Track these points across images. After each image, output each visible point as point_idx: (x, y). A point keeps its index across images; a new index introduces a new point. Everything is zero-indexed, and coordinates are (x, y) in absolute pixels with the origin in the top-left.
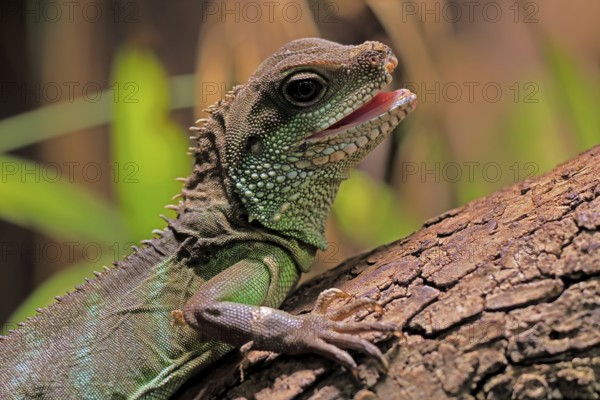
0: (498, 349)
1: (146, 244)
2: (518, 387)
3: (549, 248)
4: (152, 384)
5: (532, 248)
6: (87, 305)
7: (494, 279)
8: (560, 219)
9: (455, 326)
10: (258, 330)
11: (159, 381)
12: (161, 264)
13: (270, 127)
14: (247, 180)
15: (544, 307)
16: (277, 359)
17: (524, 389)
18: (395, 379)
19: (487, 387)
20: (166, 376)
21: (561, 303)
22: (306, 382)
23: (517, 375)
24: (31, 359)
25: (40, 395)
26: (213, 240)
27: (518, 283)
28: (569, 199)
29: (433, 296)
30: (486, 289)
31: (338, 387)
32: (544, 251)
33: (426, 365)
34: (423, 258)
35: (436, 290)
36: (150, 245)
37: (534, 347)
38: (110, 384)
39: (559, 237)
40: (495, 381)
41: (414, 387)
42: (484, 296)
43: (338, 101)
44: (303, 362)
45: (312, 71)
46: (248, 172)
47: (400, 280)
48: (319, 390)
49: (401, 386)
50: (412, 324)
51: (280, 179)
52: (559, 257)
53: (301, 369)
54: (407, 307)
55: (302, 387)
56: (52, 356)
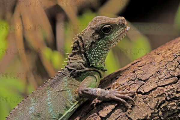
0: (163, 97)
1: (60, 72)
2: (169, 107)
3: (172, 69)
4: (69, 110)
5: (167, 69)
6: (46, 90)
7: (158, 78)
8: (173, 61)
9: (151, 91)
10: (99, 95)
11: (71, 110)
12: (65, 78)
13: (98, 40)
14: (91, 54)
15: (174, 85)
16: (102, 102)
17: (171, 107)
18: (137, 106)
19: (161, 107)
20: (72, 108)
21: (178, 84)
22: (112, 108)
23: (169, 103)
24: (33, 105)
25: (39, 115)
26: (81, 71)
27: (165, 79)
28: (174, 55)
29: (143, 83)
30: (157, 81)
31: (121, 109)
32: (171, 70)
33: (145, 102)
34: (136, 73)
35: (143, 82)
36: (61, 73)
37: (173, 96)
38: (58, 111)
39: (174, 66)
40: (163, 105)
41: (142, 108)
42: (157, 83)
43: (115, 33)
44: (110, 103)
45: (109, 25)
46: (91, 52)
47: (132, 79)
48: (116, 110)
49: (139, 108)
50: (138, 91)
51: (100, 53)
52: (175, 71)
53: (110, 105)
54: (136, 87)
55: (112, 110)
56: (40, 105)
